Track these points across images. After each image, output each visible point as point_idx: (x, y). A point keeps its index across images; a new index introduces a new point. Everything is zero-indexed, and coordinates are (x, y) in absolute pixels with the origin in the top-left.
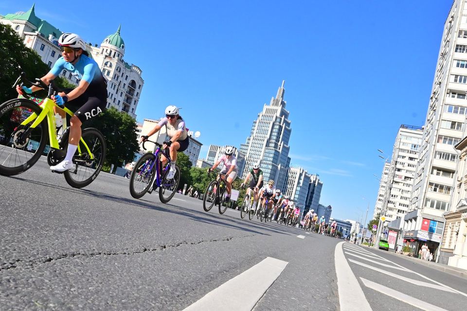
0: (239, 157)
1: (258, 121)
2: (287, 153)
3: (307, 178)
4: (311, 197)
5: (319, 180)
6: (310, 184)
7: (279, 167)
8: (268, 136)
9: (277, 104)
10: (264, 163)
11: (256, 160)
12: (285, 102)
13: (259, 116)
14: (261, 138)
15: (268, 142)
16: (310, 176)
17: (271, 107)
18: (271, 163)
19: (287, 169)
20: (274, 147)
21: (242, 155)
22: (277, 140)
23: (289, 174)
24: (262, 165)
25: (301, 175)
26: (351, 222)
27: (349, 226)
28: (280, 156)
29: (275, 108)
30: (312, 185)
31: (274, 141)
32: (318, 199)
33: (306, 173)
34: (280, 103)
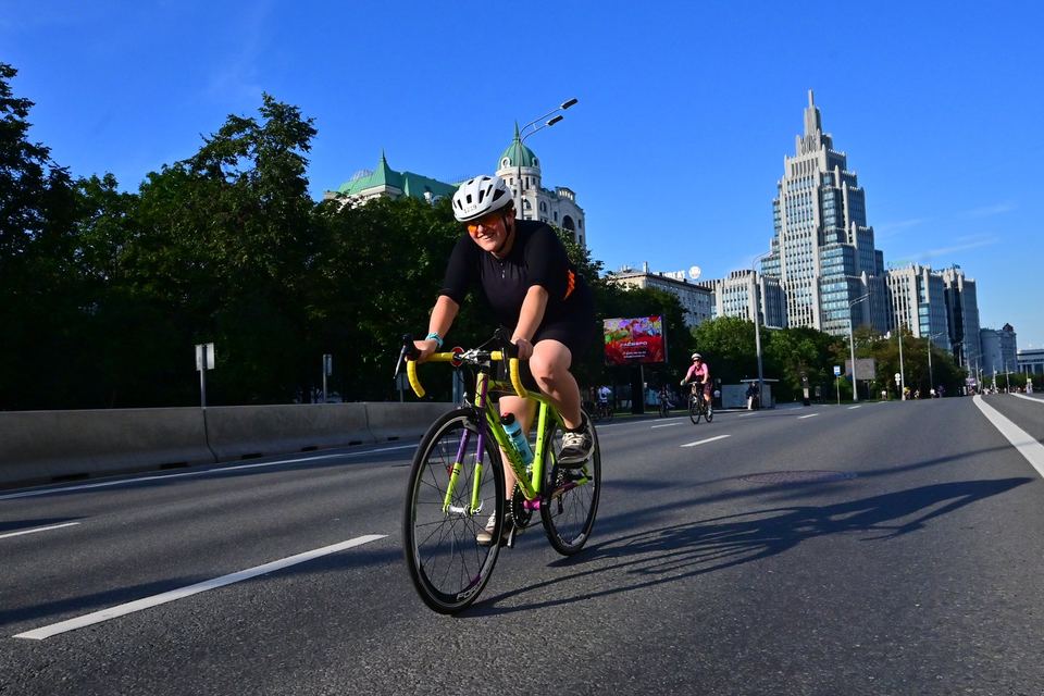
0: (768, 288)
1: (782, 199)
2: (872, 243)
3: (936, 282)
4: (959, 320)
5: (963, 277)
6: (946, 291)
7: (863, 278)
8: (816, 222)
9: (811, 148)
10: (828, 282)
11: (807, 280)
12: (829, 135)
13: (780, 187)
14: (803, 232)
15: (821, 234)
16: (940, 274)
17: (800, 158)
18: (843, 276)
19: (881, 275)
20: (838, 241)
21: (772, 280)
22: (840, 223)
23: (891, 287)
24: (824, 287)
25: (919, 279)
28: (858, 255)
29: (810, 156)
30: (950, 293)
31: (833, 228)
32: (976, 319)
33: (929, 271)
34: (818, 142)
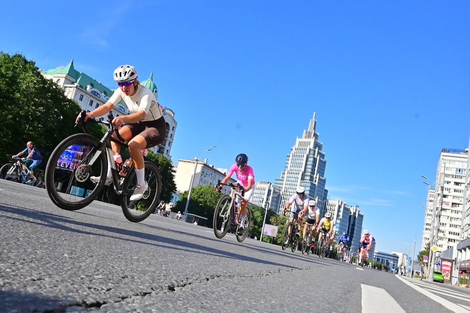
0: (274, 192)
1: (291, 155)
2: (324, 186)
3: (346, 210)
4: (353, 229)
5: (359, 212)
6: (350, 216)
8: (303, 169)
9: (309, 137)
12: (318, 134)
13: (292, 149)
14: (296, 172)
15: (303, 175)
16: (349, 207)
17: (304, 140)
19: (325, 201)
20: (310, 180)
21: (278, 189)
22: (313, 173)
23: (328, 207)
25: (340, 207)
26: (398, 254)
27: (396, 258)
28: (317, 188)
29: (308, 140)
30: (352, 217)
31: (309, 174)
33: (345, 205)
34: (312, 135)
